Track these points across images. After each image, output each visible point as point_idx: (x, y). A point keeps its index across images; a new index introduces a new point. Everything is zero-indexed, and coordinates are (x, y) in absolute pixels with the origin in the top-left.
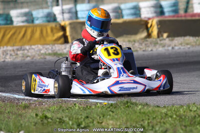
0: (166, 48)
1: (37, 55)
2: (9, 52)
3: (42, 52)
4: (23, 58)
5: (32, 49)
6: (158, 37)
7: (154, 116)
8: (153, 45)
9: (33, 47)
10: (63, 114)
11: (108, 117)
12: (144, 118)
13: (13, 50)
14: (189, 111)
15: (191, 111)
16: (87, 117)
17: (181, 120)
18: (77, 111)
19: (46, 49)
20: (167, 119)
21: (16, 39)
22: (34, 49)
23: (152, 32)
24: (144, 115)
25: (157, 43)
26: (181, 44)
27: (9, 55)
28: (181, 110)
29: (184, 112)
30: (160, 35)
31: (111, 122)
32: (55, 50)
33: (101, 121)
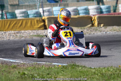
0: (102, 33)
1: (28, 36)
2: (12, 34)
3: (31, 34)
4: (20, 38)
5: (26, 32)
6: (98, 26)
7: (88, 74)
8: (95, 31)
9: (26, 31)
10: (35, 72)
11: (61, 74)
12: (81, 75)
13: (15, 33)
14: (108, 71)
15: (109, 71)
16: (48, 74)
17: (103, 76)
18: (43, 70)
19: (33, 33)
20: (95, 76)
21: (17, 26)
22: (27, 33)
23: (94, 23)
24: (81, 73)
25: (97, 30)
26: (111, 30)
27: (12, 36)
28: (104, 70)
29: (105, 71)
30: (99, 25)
31: (62, 77)
32: (38, 33)
33: (56, 77)
